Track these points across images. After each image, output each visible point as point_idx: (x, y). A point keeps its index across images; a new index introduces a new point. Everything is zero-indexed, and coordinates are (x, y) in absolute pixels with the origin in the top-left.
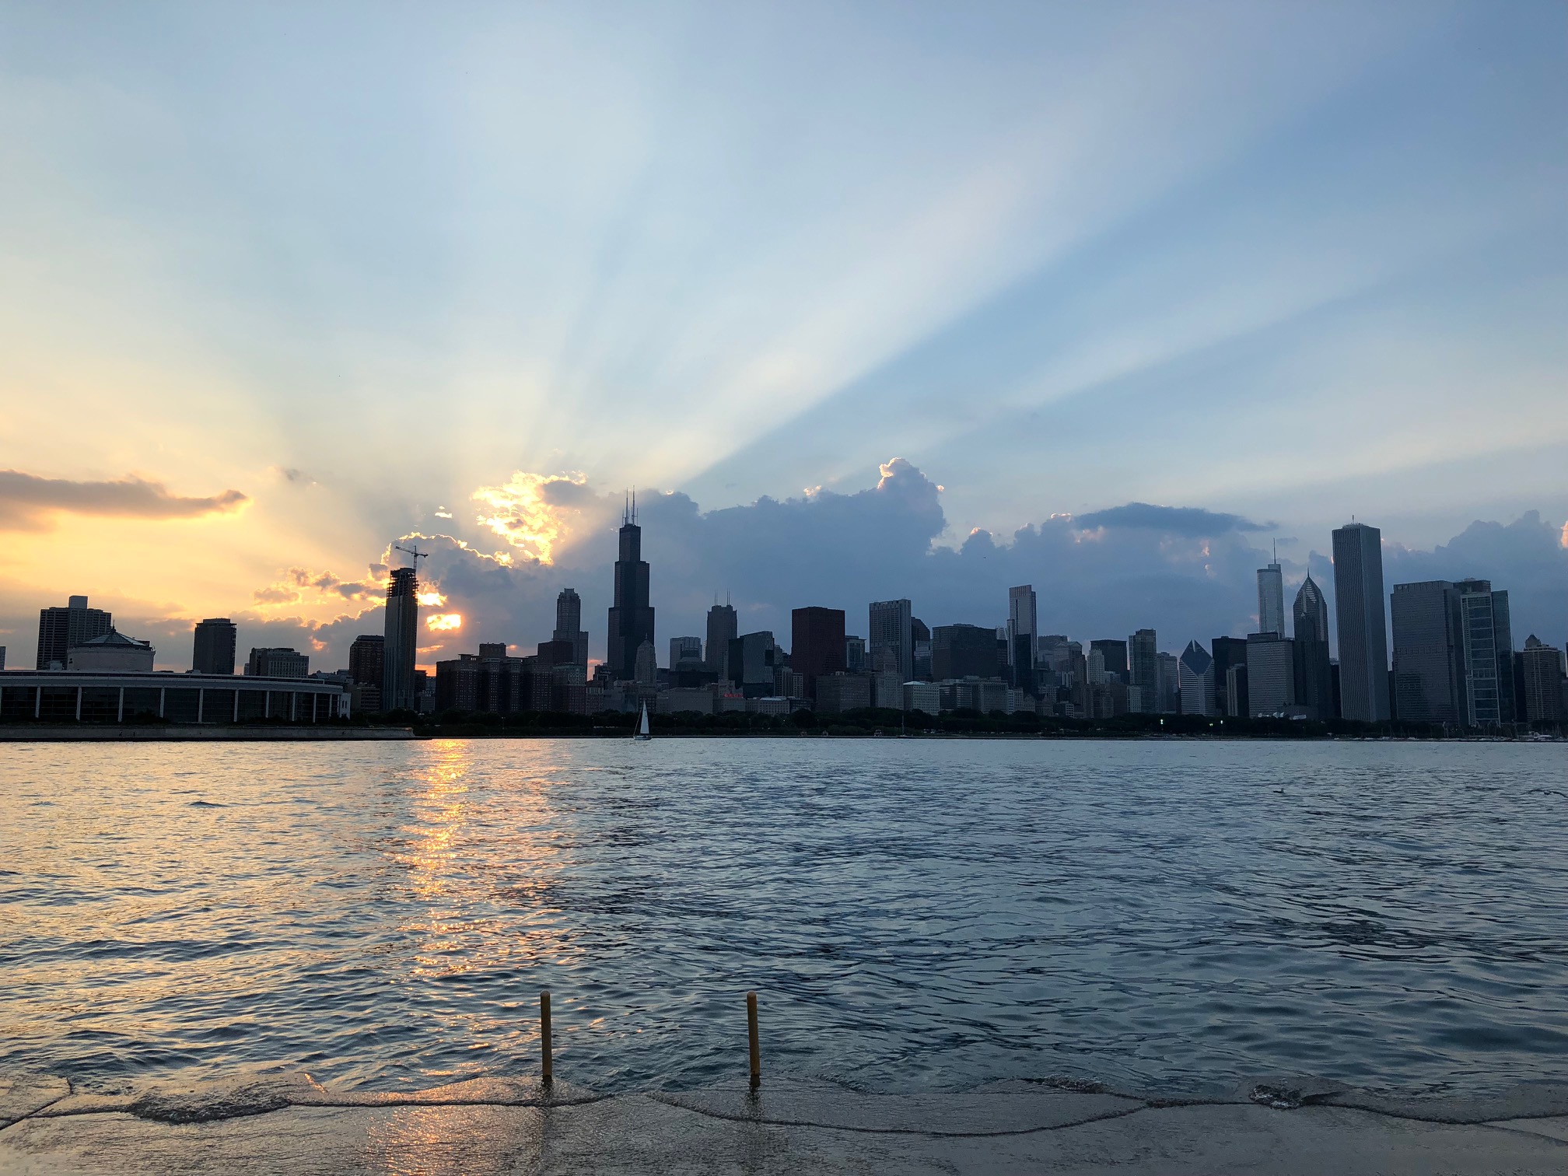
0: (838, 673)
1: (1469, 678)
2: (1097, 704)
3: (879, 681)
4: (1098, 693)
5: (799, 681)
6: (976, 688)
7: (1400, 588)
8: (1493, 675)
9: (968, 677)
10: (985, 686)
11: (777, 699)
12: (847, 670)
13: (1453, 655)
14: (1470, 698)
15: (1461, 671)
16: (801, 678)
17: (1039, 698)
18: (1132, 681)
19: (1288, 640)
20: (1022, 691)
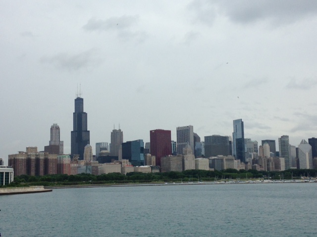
0: (170, 156)
2: (268, 165)
3: (185, 159)
4: (268, 161)
5: (154, 158)
6: (222, 160)
9: (219, 156)
10: (226, 160)
11: (146, 166)
12: (172, 154)
17: (246, 163)
18: (280, 156)
20: (239, 161)
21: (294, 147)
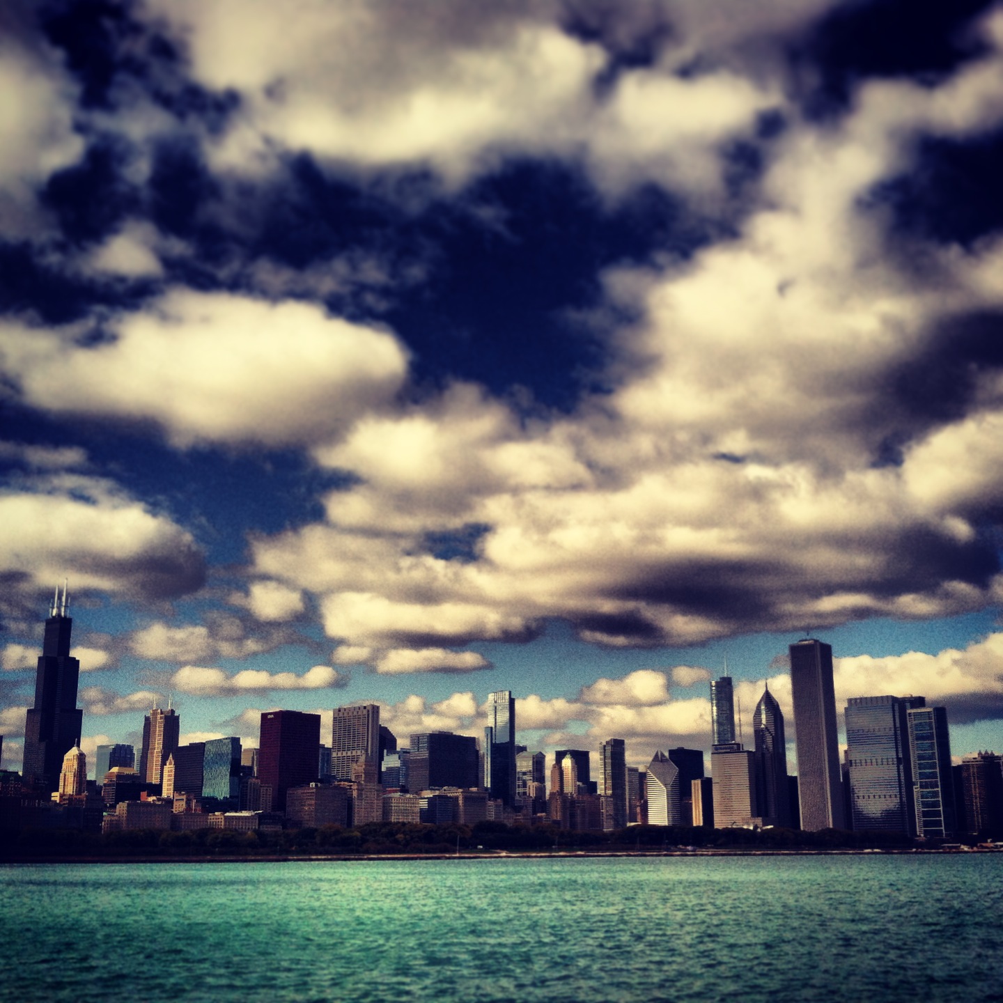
0: (313, 784)
1: (916, 790)
3: (356, 794)
4: (573, 805)
5: (267, 793)
7: (853, 702)
8: (938, 787)
9: (447, 789)
10: (465, 799)
11: (245, 814)
12: (321, 781)
13: (901, 767)
14: (918, 808)
15: (910, 784)
16: (270, 791)
19: (749, 752)
20: (500, 801)
21: (636, 770)
